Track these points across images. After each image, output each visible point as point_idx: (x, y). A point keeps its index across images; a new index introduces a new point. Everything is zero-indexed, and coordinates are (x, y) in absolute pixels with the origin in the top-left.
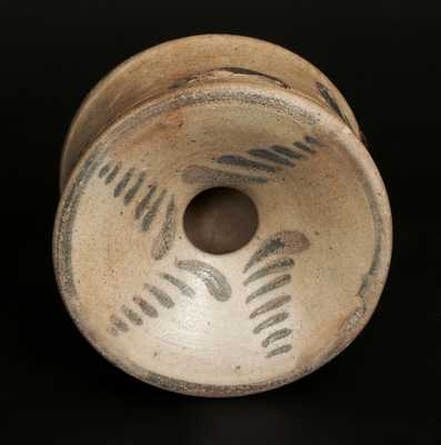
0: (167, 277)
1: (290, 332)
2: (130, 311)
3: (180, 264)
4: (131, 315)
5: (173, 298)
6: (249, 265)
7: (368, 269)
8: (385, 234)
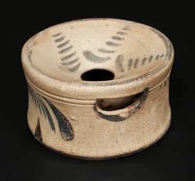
0: (113, 52)
1: (55, 41)
2: (123, 34)
3: (109, 58)
4: (123, 33)
5: (107, 46)
6: (79, 65)
7: (32, 56)
8: (29, 65)
